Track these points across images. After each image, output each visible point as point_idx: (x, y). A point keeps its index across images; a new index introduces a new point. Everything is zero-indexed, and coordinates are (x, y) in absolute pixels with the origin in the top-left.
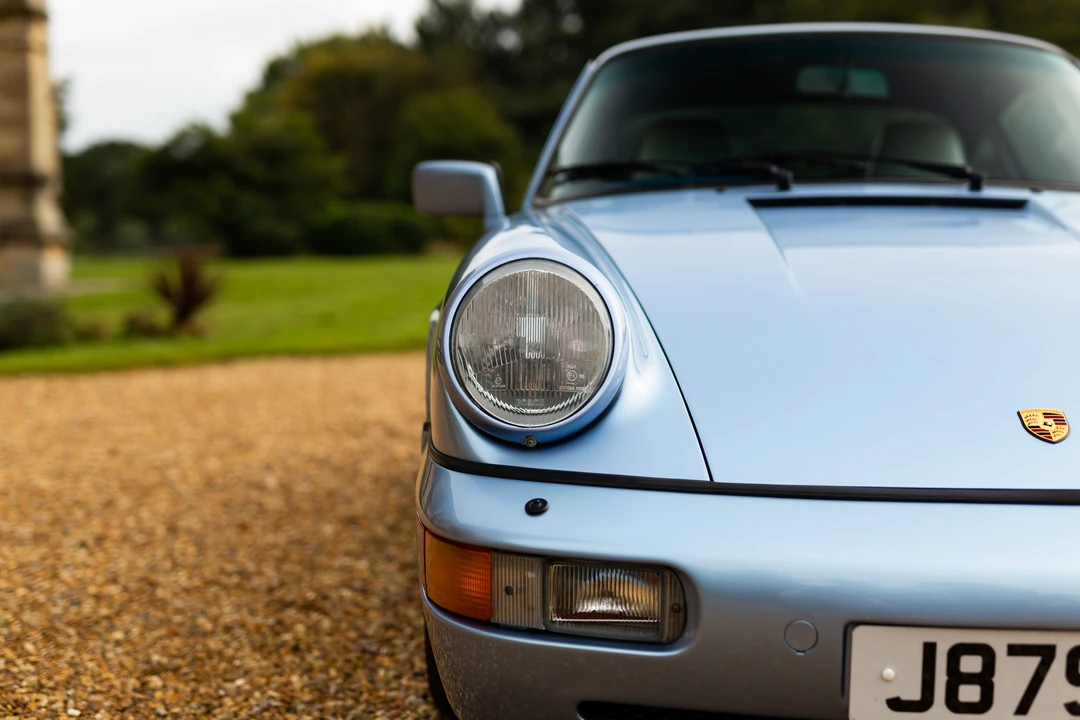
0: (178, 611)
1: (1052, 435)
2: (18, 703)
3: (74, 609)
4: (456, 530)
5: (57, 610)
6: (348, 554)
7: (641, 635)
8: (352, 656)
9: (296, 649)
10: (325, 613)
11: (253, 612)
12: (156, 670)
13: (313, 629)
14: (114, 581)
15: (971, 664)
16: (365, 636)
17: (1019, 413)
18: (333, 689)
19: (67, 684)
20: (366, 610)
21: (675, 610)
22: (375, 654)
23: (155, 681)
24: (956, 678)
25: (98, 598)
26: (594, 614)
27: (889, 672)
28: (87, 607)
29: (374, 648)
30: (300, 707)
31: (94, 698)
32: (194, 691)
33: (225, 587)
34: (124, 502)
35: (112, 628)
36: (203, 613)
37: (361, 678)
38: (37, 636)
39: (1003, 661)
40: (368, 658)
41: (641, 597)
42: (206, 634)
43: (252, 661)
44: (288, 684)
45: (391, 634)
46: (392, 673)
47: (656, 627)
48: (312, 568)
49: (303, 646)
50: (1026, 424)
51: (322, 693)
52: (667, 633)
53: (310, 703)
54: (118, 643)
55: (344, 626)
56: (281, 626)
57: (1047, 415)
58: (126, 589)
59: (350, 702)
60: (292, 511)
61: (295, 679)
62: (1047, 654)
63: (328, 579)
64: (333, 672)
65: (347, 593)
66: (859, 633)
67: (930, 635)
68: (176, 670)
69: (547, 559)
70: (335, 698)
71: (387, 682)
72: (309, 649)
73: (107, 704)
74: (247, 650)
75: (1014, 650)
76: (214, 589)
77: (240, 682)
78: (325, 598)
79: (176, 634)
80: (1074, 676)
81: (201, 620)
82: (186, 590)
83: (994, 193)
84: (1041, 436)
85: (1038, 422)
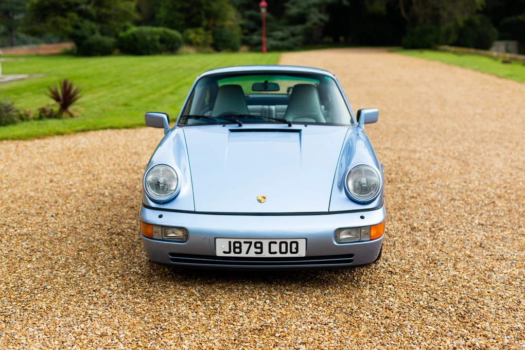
0: (83, 235)
1: (262, 201)
2: (49, 258)
3: (56, 235)
4: (146, 221)
5: (52, 236)
6: (130, 219)
7: (180, 240)
8: (130, 247)
9: (116, 245)
10: (124, 236)
11: (104, 236)
12: (81, 250)
13: (120, 240)
14: (65, 227)
15: (237, 245)
16: (134, 242)
17: (257, 196)
18: (125, 254)
19: (60, 253)
20: (134, 235)
21: (185, 236)
22: (135, 246)
23: (81, 253)
24: (235, 248)
25: (61, 232)
26: (171, 237)
27: (223, 247)
28: (59, 235)
29: (136, 245)
30: (117, 258)
31: (67, 256)
32: (91, 255)
33: (96, 229)
34: (61, 201)
35: (67, 240)
36: (91, 236)
37: (132, 251)
38: (48, 242)
39: (243, 244)
40: (134, 247)
41: (180, 233)
42: (92, 242)
43: (105, 248)
44: (114, 253)
45: (140, 241)
46: (139, 250)
47: (182, 239)
48: (120, 223)
49: (117, 244)
50: (258, 199)
51: (122, 255)
52: (184, 240)
53: (119, 257)
54: (69, 244)
55: (128, 239)
56: (112, 239)
57: (262, 197)
58: (68, 229)
59: (129, 257)
60: (114, 204)
61: (116, 252)
62: (251, 243)
63: (124, 226)
64: (125, 250)
65: (129, 230)
66: (217, 240)
67: (230, 240)
68: (86, 250)
69: (162, 226)
70: (125, 256)
71: (138, 252)
72: (119, 245)
73: (71, 258)
74: (103, 245)
75: (245, 242)
76: (93, 229)
77: (102, 253)
78: (123, 231)
79: (84, 242)
80: (256, 247)
81: (90, 238)
82: (85, 230)
83: (294, 127)
84: (260, 201)
85: (260, 198)
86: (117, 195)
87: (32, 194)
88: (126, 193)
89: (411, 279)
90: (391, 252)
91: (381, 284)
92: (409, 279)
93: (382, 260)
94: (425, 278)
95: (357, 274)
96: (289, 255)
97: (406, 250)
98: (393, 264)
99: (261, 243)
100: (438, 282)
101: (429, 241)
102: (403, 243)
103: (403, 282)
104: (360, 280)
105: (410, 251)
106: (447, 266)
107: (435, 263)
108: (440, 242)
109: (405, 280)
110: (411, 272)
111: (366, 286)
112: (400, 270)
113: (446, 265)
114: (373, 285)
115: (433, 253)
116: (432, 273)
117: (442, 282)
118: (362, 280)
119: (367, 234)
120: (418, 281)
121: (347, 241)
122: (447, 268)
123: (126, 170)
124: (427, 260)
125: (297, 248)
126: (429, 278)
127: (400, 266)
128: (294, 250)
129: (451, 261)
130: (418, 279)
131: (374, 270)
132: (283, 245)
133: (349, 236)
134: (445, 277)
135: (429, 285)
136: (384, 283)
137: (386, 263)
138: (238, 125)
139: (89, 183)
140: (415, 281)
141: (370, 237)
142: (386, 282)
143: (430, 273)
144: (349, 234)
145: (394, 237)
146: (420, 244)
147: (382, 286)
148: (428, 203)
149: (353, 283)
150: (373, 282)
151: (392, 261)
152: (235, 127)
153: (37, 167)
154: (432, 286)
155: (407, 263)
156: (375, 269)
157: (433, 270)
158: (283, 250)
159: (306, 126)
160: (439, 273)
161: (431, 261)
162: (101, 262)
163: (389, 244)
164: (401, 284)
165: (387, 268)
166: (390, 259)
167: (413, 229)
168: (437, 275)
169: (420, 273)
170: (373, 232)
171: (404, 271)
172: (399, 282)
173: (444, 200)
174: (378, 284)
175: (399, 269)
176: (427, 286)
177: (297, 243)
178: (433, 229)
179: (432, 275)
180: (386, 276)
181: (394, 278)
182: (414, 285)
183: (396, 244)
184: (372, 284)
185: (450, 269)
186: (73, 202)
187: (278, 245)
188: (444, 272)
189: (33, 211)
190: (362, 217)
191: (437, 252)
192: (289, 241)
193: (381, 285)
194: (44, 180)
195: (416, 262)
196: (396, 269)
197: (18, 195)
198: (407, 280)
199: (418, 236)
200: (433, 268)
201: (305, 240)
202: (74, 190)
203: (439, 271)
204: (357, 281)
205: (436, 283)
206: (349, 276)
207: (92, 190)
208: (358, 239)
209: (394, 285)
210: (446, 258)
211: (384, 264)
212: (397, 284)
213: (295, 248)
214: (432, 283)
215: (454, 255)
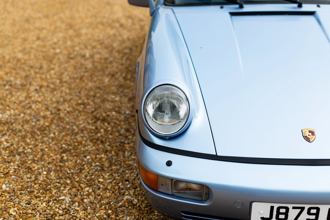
0: (67, 123)
1: (310, 139)
2: (29, 168)
3: (38, 123)
5: (33, 124)
6: (113, 93)
8: (118, 145)
9: (102, 141)
11: (88, 123)
12: (64, 152)
13: (106, 131)
14: (48, 109)
15: (283, 211)
16: (121, 135)
17: (302, 130)
18: (114, 160)
19: (41, 159)
20: (120, 122)
21: (206, 194)
22: (124, 143)
25: (44, 118)
27: (261, 212)
28: (42, 122)
29: (123, 140)
30: (105, 169)
31: (49, 166)
32: (76, 162)
33: (80, 112)
34: (45, 66)
35: (50, 132)
36: (75, 124)
37: (121, 155)
38: (29, 136)
39: (291, 210)
40: (122, 145)
42: (76, 134)
43: (90, 147)
44: (101, 158)
45: (128, 133)
46: (129, 153)
48: (103, 101)
49: (104, 139)
50: (304, 135)
51: (111, 163)
52: (204, 198)
53: (108, 167)
54: (52, 139)
55: (114, 130)
56: (97, 130)
57: (310, 132)
58: (51, 113)
59: (118, 167)
60: (95, 69)
63: (108, 106)
64: (113, 153)
65: (114, 113)
66: (254, 204)
67: (272, 205)
68: (70, 151)
69: (172, 179)
70: (114, 165)
71: (128, 157)
72: (106, 141)
73: (53, 168)
75: (294, 208)
76: (76, 112)
77: (88, 157)
78: (108, 115)
79: (68, 135)
80: (309, 213)
81: (74, 127)
82: (68, 112)
83: (306, 7)
84: (307, 139)
85: (307, 134)
86: (97, 57)
87: (20, 55)
88: (105, 54)
99: (318, 209)
123: (102, 24)
138: (237, 6)
139: (72, 40)
152: (234, 8)
153: (27, 21)
159: (318, 6)
162: (88, 178)
186: (57, 69)
189: (18, 82)
194: (32, 36)
197: (7, 57)
202: (58, 51)
207: (74, 51)
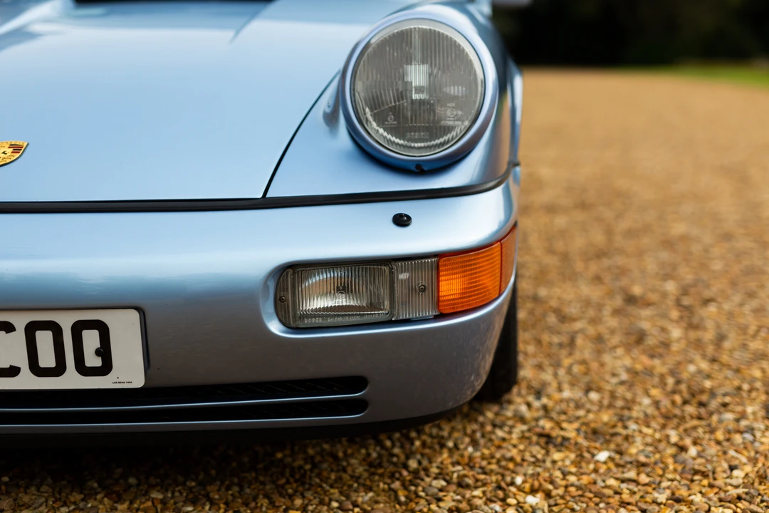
57: (12, 146)
89: (618, 465)
90: (557, 365)
91: (499, 487)
92: (611, 465)
93: (524, 392)
94: (670, 461)
95: (424, 444)
96: (71, 380)
97: (607, 358)
98: (558, 408)
100: (720, 482)
101: (676, 333)
102: (599, 339)
103: (585, 480)
104: (426, 470)
105: (619, 362)
106: (743, 416)
107: (702, 404)
108: (709, 335)
109: (596, 471)
110: (619, 439)
111: (439, 500)
112: (578, 430)
113: (739, 409)
114: (468, 494)
115: (692, 368)
116: (695, 443)
117: (734, 482)
118: (434, 470)
119: (423, 290)
120: (644, 479)
121: (330, 321)
122: (744, 423)
124: (674, 392)
125: (104, 351)
126: (684, 462)
127: (581, 413)
128: (92, 361)
129: (754, 394)
130: (644, 465)
131: (489, 428)
132: (44, 340)
133: (342, 301)
134: (744, 460)
135: (683, 492)
136: (512, 483)
137: (536, 404)
140: (632, 474)
141: (438, 306)
142: (519, 480)
143: (688, 441)
144: (343, 289)
145: (574, 320)
146: (651, 341)
147: (503, 500)
148: (668, 244)
149: (397, 485)
150: (470, 481)
151: (557, 396)
154: (697, 498)
155: (606, 402)
156: (494, 426)
157: (695, 428)
158: (47, 359)
160: (718, 443)
161: (686, 395)
163: (556, 339)
164: (579, 488)
165: (537, 420)
166: (552, 389)
167: (631, 300)
168: (713, 450)
169: (649, 440)
170: (451, 286)
171: (595, 432)
172: (572, 479)
173: (708, 239)
174: (489, 489)
175: (576, 425)
176: (678, 501)
177: (103, 329)
178: (686, 301)
179: (693, 451)
180: (527, 456)
181: (554, 462)
182: (626, 497)
183: (579, 341)
184: (467, 487)
185: (756, 425)
187: (19, 336)
188: (738, 438)
190: (401, 221)
191: (704, 365)
192: (66, 321)
193: (501, 494)
195: (638, 400)
196: (565, 425)
198: (603, 469)
199: (645, 320)
200: (695, 422)
201: (134, 316)
203: (720, 435)
204: (415, 473)
205: (711, 486)
206: (396, 451)
208: (381, 315)
209: (548, 495)
210: (736, 383)
211: (529, 405)
212: (561, 491)
213: (98, 353)
214: (696, 488)
215: (758, 374)
